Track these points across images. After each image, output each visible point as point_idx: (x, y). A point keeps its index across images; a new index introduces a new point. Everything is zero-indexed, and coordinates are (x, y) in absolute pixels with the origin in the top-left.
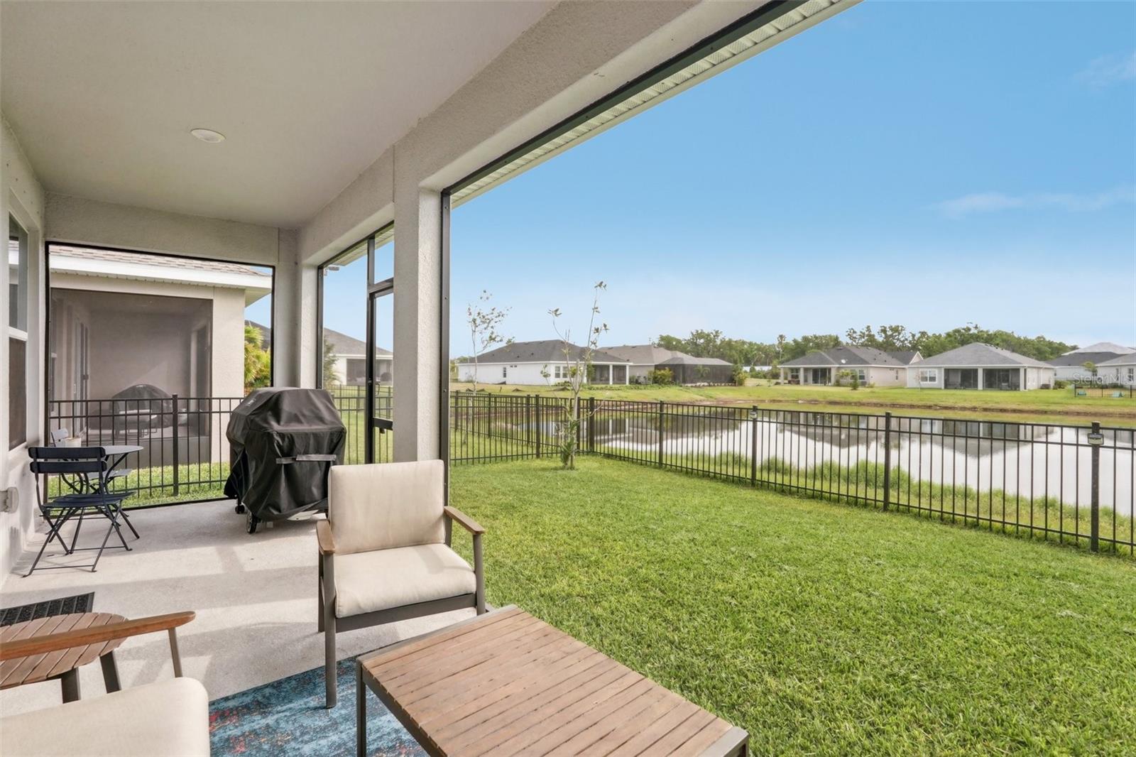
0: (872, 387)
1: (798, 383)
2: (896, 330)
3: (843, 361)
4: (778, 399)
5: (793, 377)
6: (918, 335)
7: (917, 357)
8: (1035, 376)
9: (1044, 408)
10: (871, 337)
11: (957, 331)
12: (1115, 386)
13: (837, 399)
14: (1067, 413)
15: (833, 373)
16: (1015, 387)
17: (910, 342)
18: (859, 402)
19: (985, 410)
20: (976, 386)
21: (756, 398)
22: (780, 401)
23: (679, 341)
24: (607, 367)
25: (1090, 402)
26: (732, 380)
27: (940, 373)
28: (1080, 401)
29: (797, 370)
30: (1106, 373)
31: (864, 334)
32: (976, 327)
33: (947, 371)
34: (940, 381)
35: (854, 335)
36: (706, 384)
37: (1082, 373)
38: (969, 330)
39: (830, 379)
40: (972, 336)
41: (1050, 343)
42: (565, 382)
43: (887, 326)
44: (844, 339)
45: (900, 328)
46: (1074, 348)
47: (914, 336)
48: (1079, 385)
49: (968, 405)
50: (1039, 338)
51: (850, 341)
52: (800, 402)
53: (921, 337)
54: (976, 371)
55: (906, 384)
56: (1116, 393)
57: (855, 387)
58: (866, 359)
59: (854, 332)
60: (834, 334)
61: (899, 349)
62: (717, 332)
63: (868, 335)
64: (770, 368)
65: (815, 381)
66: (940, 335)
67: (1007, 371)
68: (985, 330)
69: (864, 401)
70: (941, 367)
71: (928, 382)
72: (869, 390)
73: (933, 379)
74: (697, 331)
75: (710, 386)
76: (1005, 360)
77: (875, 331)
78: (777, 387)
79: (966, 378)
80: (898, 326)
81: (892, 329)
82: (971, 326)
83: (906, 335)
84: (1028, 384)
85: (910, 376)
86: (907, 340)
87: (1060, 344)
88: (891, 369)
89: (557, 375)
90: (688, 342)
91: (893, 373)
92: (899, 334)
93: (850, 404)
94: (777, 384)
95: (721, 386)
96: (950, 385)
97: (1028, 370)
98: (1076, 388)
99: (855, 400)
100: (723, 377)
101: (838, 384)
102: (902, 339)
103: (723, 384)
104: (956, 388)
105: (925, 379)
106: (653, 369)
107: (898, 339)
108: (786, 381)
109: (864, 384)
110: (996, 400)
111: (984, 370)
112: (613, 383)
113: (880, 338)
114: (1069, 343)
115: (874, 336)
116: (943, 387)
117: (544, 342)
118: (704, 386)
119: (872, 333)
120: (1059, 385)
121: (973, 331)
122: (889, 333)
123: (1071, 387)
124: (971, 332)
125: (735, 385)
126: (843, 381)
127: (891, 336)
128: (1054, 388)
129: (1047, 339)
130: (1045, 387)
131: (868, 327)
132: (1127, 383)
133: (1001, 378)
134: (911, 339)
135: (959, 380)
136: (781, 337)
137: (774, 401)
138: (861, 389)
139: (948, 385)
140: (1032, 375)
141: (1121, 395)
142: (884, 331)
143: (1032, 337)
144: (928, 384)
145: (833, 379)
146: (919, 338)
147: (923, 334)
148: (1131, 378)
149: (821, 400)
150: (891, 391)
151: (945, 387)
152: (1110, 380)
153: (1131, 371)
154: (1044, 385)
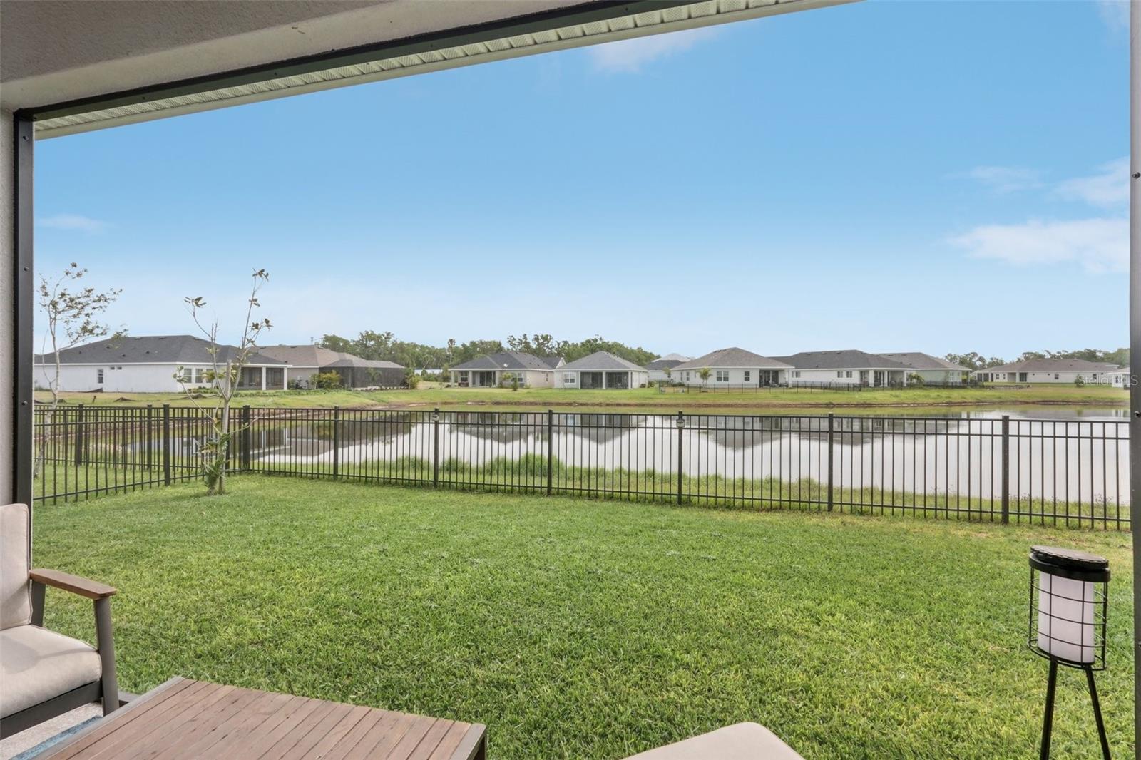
0: (528, 388)
1: (467, 385)
2: (546, 338)
3: (506, 365)
4: (451, 401)
5: (462, 379)
6: (562, 344)
7: (561, 363)
8: (638, 378)
9: (643, 402)
10: (527, 344)
11: (588, 341)
12: (681, 385)
14: (655, 405)
15: (497, 375)
16: (625, 386)
17: (556, 350)
18: (519, 402)
19: (608, 405)
20: (601, 386)
22: (451, 403)
23: (346, 342)
24: (260, 369)
25: (667, 396)
26: (405, 383)
27: (577, 375)
28: (662, 396)
29: (466, 373)
30: (676, 377)
31: (521, 341)
32: (601, 339)
33: (583, 374)
34: (577, 382)
35: (514, 342)
36: (377, 388)
37: (660, 375)
38: (597, 340)
39: (494, 383)
40: (598, 345)
41: (645, 353)
42: (199, 388)
43: (539, 335)
44: (506, 345)
45: (548, 337)
46: (658, 357)
47: (559, 344)
48: (661, 384)
49: (597, 401)
50: (639, 349)
51: (510, 347)
52: (469, 403)
53: (564, 345)
54: (601, 374)
55: (554, 385)
56: (680, 390)
57: (515, 388)
59: (514, 339)
60: (497, 340)
61: (548, 355)
62: (388, 334)
63: (525, 342)
64: (442, 371)
65: (482, 383)
66: (577, 344)
67: (620, 373)
68: (606, 341)
69: (522, 400)
70: (578, 371)
71: (569, 383)
72: (525, 391)
73: (572, 381)
74: (367, 333)
75: (381, 389)
76: (619, 365)
77: (530, 339)
78: (448, 389)
79: (592, 380)
80: (546, 335)
81: (541, 337)
82: (598, 338)
83: (553, 343)
84: (633, 384)
85: (557, 379)
86: (553, 347)
87: (651, 354)
88: (543, 372)
90: (357, 344)
91: (544, 376)
92: (548, 342)
93: (511, 403)
94: (448, 386)
95: (393, 389)
96: (585, 386)
97: (633, 373)
98: (660, 386)
99: (516, 400)
100: (395, 381)
101: (501, 386)
102: (551, 347)
103: (395, 388)
104: (589, 388)
105: (567, 381)
106: (317, 372)
107: (547, 347)
108: (457, 384)
109: (522, 386)
110: (615, 397)
111: (605, 373)
112: (267, 389)
113: (534, 345)
114: (655, 354)
115: (529, 343)
116: (580, 387)
117: (166, 337)
118: (375, 389)
119: (528, 341)
120: (651, 384)
121: (599, 342)
122: (541, 341)
123: (657, 386)
124: (598, 343)
125: (407, 389)
126: (505, 383)
127: (543, 343)
128: (648, 387)
129: (644, 350)
130: (643, 386)
131: (525, 335)
132: (686, 383)
133: (617, 380)
134: (556, 347)
135: (591, 382)
136: (451, 341)
137: (446, 403)
138: (520, 390)
139: (583, 386)
140: (635, 376)
141: (683, 392)
142: (537, 339)
143: (635, 348)
144: (569, 384)
145: (497, 382)
146: (562, 347)
147: (566, 342)
148: (688, 379)
149: (487, 401)
150: (542, 391)
151: (582, 388)
152: (677, 380)
153: (688, 374)
154: (642, 385)
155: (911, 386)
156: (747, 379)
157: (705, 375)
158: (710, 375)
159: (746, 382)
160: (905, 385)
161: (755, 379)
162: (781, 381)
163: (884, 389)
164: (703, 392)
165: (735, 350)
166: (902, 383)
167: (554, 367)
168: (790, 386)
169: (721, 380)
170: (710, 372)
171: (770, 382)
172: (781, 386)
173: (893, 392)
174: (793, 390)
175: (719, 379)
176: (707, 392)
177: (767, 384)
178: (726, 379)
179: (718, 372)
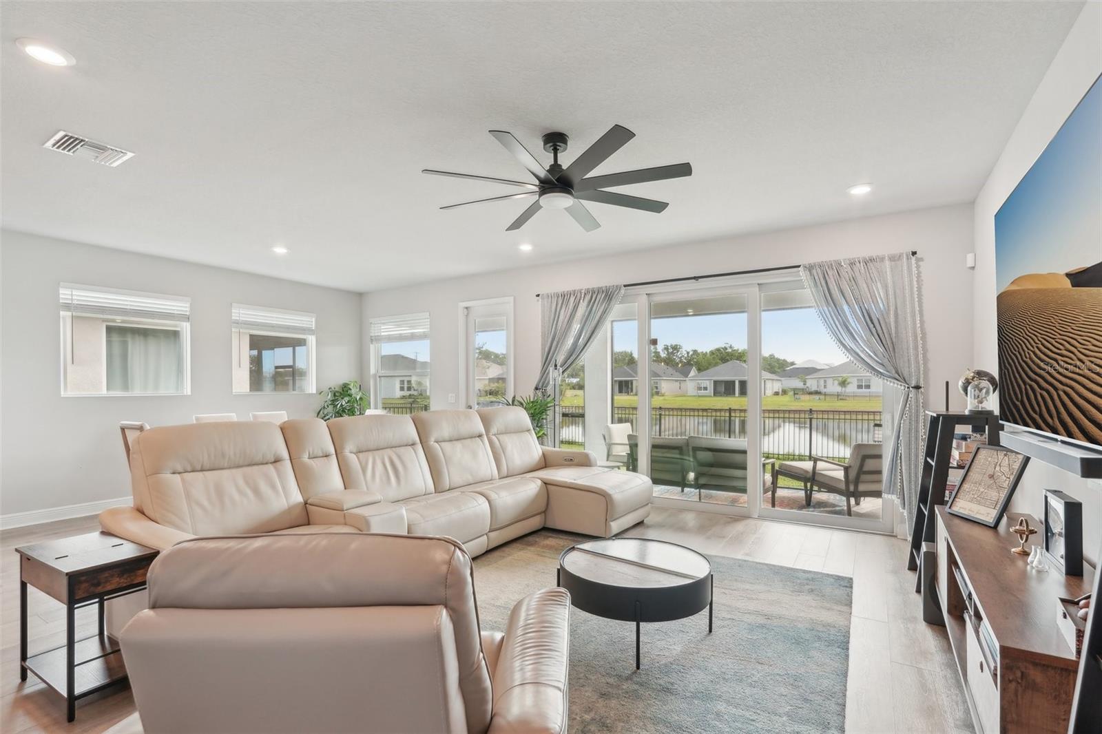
0: (663, 396)
2: (676, 348)
6: (691, 353)
7: (693, 372)
8: (771, 386)
9: (777, 409)
11: (718, 350)
12: (817, 393)
15: (633, 385)
17: (685, 359)
20: (734, 394)
25: (804, 403)
27: (710, 384)
28: (797, 404)
30: (812, 384)
31: (653, 350)
32: (731, 347)
33: (716, 383)
34: (711, 389)
37: (796, 383)
38: (727, 349)
39: (632, 391)
40: (728, 354)
41: (778, 360)
42: (410, 395)
43: (669, 345)
45: (678, 347)
46: (793, 364)
47: (688, 353)
48: (796, 392)
49: (731, 407)
50: (770, 355)
53: (693, 354)
54: (734, 382)
55: (687, 392)
56: (817, 397)
58: (659, 373)
61: (678, 364)
65: (621, 392)
66: (706, 353)
68: (736, 348)
70: (711, 380)
71: (702, 391)
72: (661, 398)
73: (706, 389)
77: (660, 349)
79: (725, 388)
80: (677, 345)
81: (672, 347)
82: (727, 346)
83: (683, 352)
84: (766, 392)
85: (690, 386)
86: (683, 356)
87: (784, 360)
88: (677, 381)
89: (402, 389)
91: (677, 384)
92: (678, 352)
96: (719, 393)
97: (767, 381)
98: (795, 394)
102: (680, 356)
104: (721, 396)
105: (700, 389)
107: (676, 356)
109: (657, 394)
111: (738, 381)
113: (664, 355)
114: (789, 360)
115: (659, 352)
116: (712, 395)
120: (784, 392)
121: (730, 350)
122: (671, 350)
123: (792, 393)
124: (728, 351)
127: (672, 353)
128: (782, 395)
129: (776, 357)
130: (777, 394)
132: (823, 390)
134: (686, 356)
135: (723, 390)
138: (656, 397)
139: (716, 393)
140: (769, 384)
141: (819, 399)
142: (666, 348)
144: (702, 392)
145: (634, 390)
146: (692, 355)
147: (695, 352)
148: (825, 387)
150: (677, 398)
151: (714, 395)
152: (814, 388)
153: (825, 382)
154: (776, 392)
157: (843, 383)
158: (848, 384)
164: (841, 399)
167: (687, 377)
169: (862, 388)
170: (849, 380)
175: (860, 387)
176: (845, 400)
178: (868, 387)
179: (858, 380)
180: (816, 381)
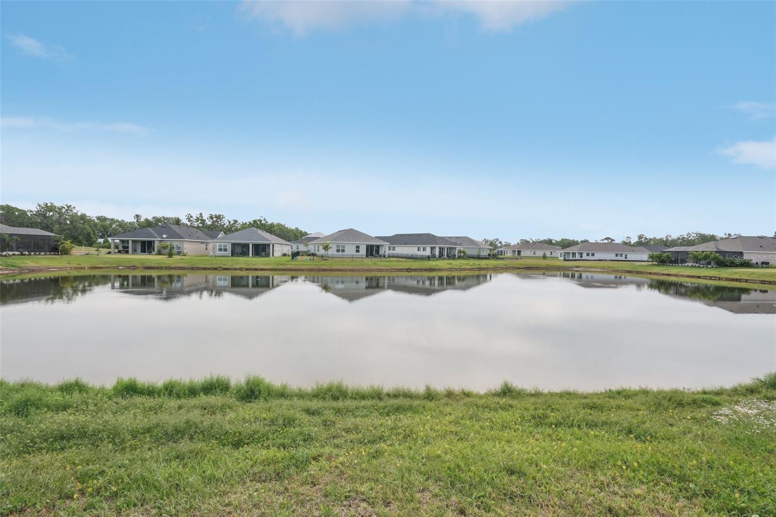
0: (184, 255)
1: (127, 252)
2: (219, 217)
3: (165, 236)
4: (100, 266)
5: (124, 247)
6: (232, 222)
7: (221, 235)
8: (280, 249)
10: (203, 221)
12: (313, 255)
13: (152, 265)
15: (156, 244)
16: (268, 255)
18: (169, 267)
19: (247, 269)
20: (249, 255)
21: (75, 266)
22: (101, 268)
25: (297, 263)
27: (229, 246)
29: (127, 242)
30: (311, 248)
31: (198, 218)
32: (265, 220)
33: (233, 245)
34: (229, 251)
35: (191, 219)
39: (154, 249)
41: (301, 231)
43: (214, 214)
44: (184, 220)
45: (222, 217)
47: (230, 222)
49: (238, 266)
50: (296, 228)
51: (189, 223)
52: (120, 268)
53: (234, 223)
54: (249, 245)
56: (308, 258)
57: (170, 255)
58: (183, 236)
59: (191, 217)
60: (177, 217)
63: (201, 220)
65: (143, 251)
67: (264, 245)
69: (173, 266)
70: (231, 242)
71: (222, 252)
72: (179, 258)
73: (225, 250)
76: (263, 238)
77: (206, 217)
78: (109, 256)
79: (240, 250)
80: (220, 215)
81: (216, 216)
82: (262, 219)
83: (225, 221)
84: (275, 253)
86: (223, 224)
88: (202, 242)
91: (204, 246)
92: (221, 220)
93: (162, 268)
94: (109, 253)
96: (235, 254)
97: (275, 245)
99: (166, 265)
101: (159, 253)
104: (238, 256)
105: (220, 250)
107: (219, 223)
108: (117, 251)
109: (179, 253)
110: (254, 263)
111: (253, 245)
113: (208, 222)
114: (308, 232)
115: (205, 220)
116: (230, 255)
119: (204, 218)
121: (263, 222)
122: (215, 219)
126: (163, 251)
127: (216, 221)
129: (300, 229)
131: (201, 214)
132: (317, 253)
133: (261, 250)
134: (226, 224)
136: (137, 216)
137: (95, 268)
138: (174, 257)
141: (310, 259)
142: (211, 218)
143: (293, 228)
145: (156, 250)
146: (232, 224)
147: (236, 221)
148: (318, 250)
149: (139, 266)
151: (232, 255)
152: (312, 251)
153: (319, 247)
154: (284, 254)
155: (460, 257)
156: (358, 251)
157: (326, 248)
159: (358, 253)
160: (457, 257)
161: (363, 251)
162: (381, 252)
163: (443, 259)
164: (325, 259)
165: (351, 230)
166: (455, 255)
168: (387, 256)
169: (339, 252)
171: (374, 253)
172: (380, 256)
173: (448, 261)
174: (388, 259)
176: (327, 260)
177: (372, 254)
178: (344, 251)
179: (337, 246)
180: (313, 246)
